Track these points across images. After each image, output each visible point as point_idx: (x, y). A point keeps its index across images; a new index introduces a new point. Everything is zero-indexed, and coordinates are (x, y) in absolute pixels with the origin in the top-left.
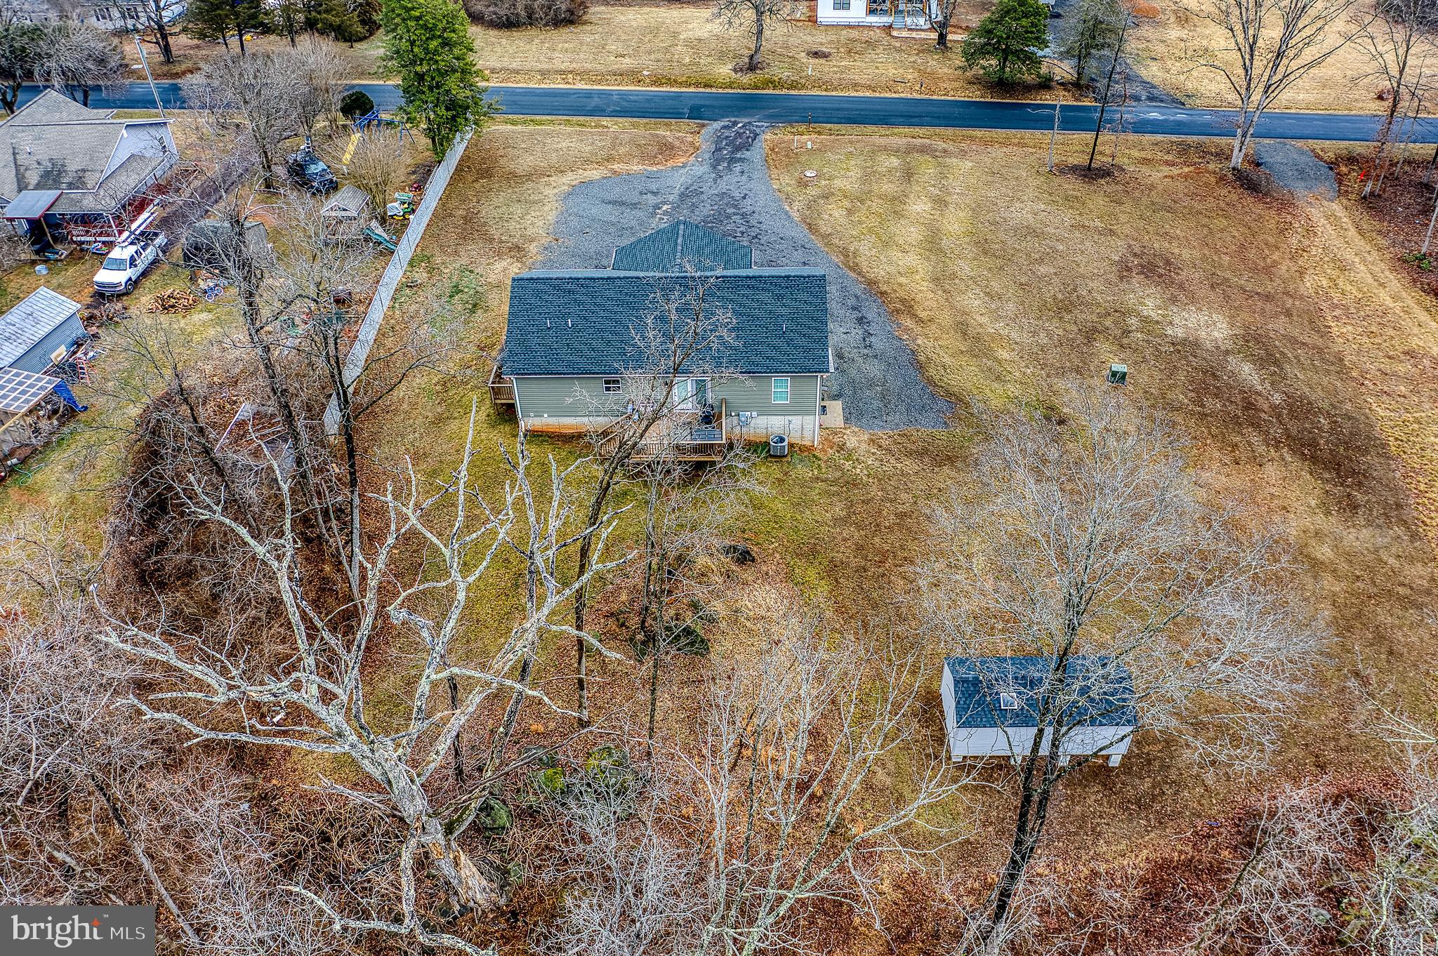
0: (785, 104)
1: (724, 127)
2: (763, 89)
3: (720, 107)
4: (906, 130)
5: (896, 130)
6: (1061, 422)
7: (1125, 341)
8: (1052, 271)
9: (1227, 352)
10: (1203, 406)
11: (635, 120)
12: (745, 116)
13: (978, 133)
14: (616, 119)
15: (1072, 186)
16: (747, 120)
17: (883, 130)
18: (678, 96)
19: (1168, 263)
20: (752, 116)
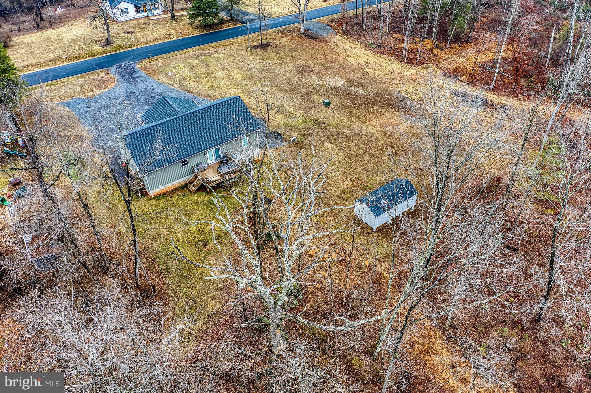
0: (134, 53)
1: (117, 68)
2: (119, 50)
3: (109, 61)
4: (188, 50)
5: (184, 51)
6: (323, 123)
7: (319, 93)
8: (280, 80)
9: (348, 87)
10: (355, 104)
11: (76, 76)
12: (122, 62)
13: (214, 44)
14: (68, 78)
15: (261, 52)
16: (124, 63)
17: (179, 52)
18: (86, 62)
19: (309, 67)
20: (125, 61)
